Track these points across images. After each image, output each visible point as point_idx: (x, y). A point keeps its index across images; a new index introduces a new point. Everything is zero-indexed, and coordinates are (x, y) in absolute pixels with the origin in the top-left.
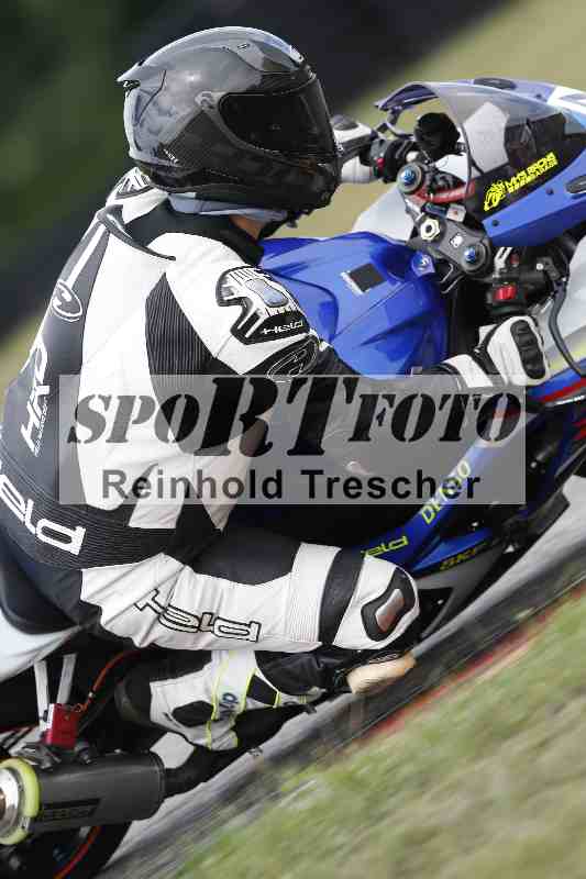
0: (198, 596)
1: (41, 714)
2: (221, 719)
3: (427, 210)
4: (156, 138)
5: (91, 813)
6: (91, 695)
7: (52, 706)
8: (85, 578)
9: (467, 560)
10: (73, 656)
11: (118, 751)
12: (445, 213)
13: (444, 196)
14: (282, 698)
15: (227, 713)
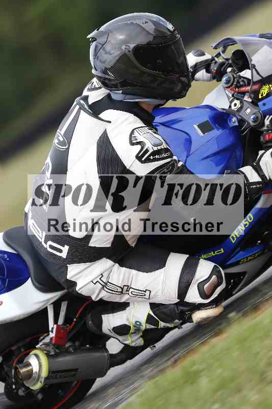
0: (121, 278)
1: (50, 329)
2: (134, 333)
3: (235, 96)
4: (103, 64)
5: (74, 375)
6: (75, 320)
7: (55, 326)
8: (69, 269)
9: (253, 259)
10: (66, 302)
11: (88, 346)
12: (244, 97)
13: (243, 89)
14: (162, 324)
15: (137, 330)
